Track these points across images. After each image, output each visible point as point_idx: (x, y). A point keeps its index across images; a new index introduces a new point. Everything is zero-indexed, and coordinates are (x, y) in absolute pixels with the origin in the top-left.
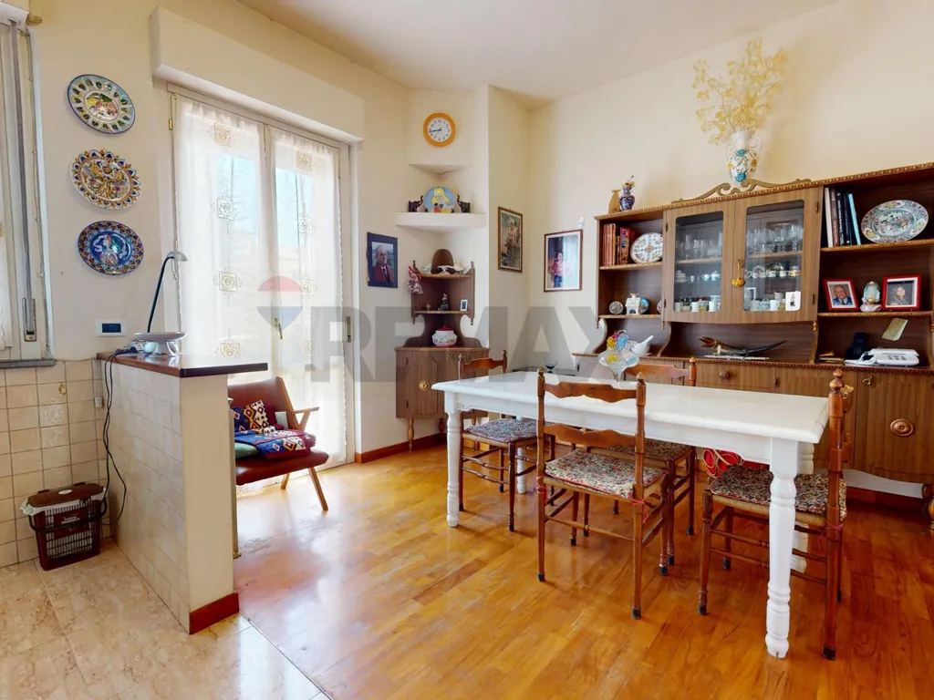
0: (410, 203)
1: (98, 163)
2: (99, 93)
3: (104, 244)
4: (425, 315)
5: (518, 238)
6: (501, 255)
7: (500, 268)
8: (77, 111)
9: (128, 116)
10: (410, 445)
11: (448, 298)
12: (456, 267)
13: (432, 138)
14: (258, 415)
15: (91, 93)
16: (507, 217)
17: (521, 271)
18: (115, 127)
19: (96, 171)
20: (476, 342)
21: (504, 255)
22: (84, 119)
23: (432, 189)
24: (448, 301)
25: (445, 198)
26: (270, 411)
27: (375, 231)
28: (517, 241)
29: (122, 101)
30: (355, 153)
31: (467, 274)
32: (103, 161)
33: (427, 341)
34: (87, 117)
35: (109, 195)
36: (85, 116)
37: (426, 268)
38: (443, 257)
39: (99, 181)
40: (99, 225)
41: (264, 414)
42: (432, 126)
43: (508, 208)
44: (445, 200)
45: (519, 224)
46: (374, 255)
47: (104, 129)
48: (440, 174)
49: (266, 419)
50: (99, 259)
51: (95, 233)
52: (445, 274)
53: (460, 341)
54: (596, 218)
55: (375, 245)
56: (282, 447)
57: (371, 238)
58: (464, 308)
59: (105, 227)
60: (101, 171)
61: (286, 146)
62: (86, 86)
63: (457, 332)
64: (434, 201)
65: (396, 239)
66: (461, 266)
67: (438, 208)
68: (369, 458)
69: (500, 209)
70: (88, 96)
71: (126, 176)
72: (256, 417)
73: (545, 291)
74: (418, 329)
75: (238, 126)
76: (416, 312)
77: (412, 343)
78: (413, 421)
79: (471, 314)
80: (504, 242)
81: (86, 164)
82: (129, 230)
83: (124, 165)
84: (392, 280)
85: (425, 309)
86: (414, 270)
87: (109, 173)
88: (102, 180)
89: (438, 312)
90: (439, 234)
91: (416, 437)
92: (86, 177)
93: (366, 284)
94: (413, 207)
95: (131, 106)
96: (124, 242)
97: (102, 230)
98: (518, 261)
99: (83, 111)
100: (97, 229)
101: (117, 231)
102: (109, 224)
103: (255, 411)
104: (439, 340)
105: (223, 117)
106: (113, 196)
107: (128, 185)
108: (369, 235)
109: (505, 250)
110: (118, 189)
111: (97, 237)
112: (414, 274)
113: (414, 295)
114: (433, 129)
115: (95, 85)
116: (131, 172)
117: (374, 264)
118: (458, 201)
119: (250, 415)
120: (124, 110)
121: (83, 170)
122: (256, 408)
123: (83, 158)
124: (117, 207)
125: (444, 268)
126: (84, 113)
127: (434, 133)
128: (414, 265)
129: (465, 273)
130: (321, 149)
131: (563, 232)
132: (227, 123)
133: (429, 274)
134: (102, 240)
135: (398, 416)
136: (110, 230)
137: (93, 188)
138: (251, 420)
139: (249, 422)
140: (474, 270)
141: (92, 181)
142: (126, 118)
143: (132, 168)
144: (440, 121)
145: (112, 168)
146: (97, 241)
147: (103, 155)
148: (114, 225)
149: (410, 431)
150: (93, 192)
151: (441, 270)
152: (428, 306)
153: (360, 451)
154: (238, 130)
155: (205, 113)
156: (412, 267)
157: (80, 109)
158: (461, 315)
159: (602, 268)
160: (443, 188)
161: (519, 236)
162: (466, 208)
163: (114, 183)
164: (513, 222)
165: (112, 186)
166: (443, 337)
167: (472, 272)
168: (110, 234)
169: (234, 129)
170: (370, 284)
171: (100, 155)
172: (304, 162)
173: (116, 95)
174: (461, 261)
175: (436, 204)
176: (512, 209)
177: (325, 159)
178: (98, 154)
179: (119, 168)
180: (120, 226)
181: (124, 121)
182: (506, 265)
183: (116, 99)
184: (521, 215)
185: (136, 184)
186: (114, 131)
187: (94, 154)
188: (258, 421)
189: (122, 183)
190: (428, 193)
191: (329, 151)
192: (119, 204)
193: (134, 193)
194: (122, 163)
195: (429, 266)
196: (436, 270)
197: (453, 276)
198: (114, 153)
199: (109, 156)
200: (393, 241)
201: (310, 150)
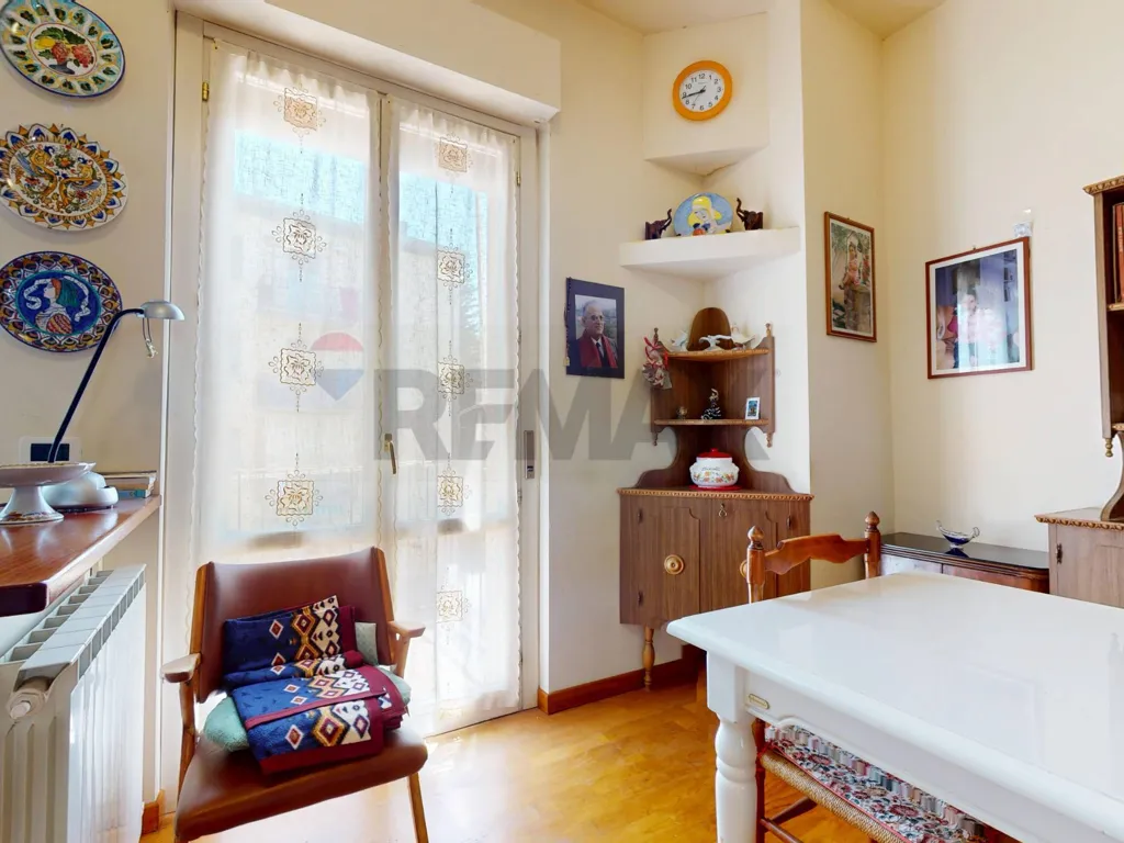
0: (647, 224)
1: (47, 149)
2: (61, 28)
3: (46, 295)
4: (677, 429)
5: (866, 274)
6: (832, 305)
7: (830, 333)
8: (13, 58)
9: (113, 67)
10: (647, 678)
11: (722, 396)
12: (737, 338)
13: (689, 107)
14: (322, 627)
15: (44, 28)
16: (841, 233)
17: (873, 339)
18: (86, 87)
19: (42, 164)
20: (781, 483)
21: (836, 306)
22: (27, 73)
23: (690, 200)
24: (721, 402)
25: (712, 211)
26: (346, 622)
27: (581, 275)
28: (865, 280)
29: (104, 42)
30: (547, 141)
31: (758, 347)
32: (57, 146)
33: (680, 477)
34: (33, 68)
35: (62, 205)
36: (27, 67)
37: (677, 340)
38: (711, 321)
39: (44, 181)
40: (33, 260)
41: (334, 626)
42: (689, 86)
43: (845, 216)
44: (713, 215)
45: (868, 246)
46: (579, 318)
47: (66, 90)
48: (703, 175)
49: (335, 638)
50: (33, 322)
51: (29, 274)
52: (714, 350)
53: (746, 479)
54: (1091, 191)
55: (581, 300)
56: (310, 737)
57: (574, 287)
58: (753, 413)
59: (48, 263)
60: (49, 164)
61: (418, 131)
62: (36, 16)
63: (739, 460)
64: (693, 220)
65: (621, 290)
66: (745, 333)
67: (700, 229)
68: (564, 704)
69: (828, 216)
70: (39, 32)
71: (100, 174)
72: (317, 632)
73: (930, 377)
74: (662, 455)
75: (332, 95)
76: (658, 422)
77: (650, 480)
78: (652, 631)
79: (768, 424)
80: (837, 278)
81: (23, 150)
82: (94, 269)
83: (98, 153)
84: (613, 364)
85: (676, 417)
86: (657, 345)
87: (67, 167)
88: (52, 178)
89: (702, 422)
90: (703, 279)
91: (657, 662)
92: (19, 174)
93: (564, 370)
94: (653, 231)
95: (118, 49)
96: (86, 292)
97: (42, 269)
98: (865, 319)
99: (25, 59)
100: (32, 267)
101: (73, 271)
102: (56, 257)
103: (318, 619)
104: (703, 475)
105: (302, 78)
106: (70, 207)
107: (103, 189)
108: (569, 281)
109: (839, 295)
110: (82, 195)
111: (30, 283)
112: (654, 353)
113: (657, 391)
114: (689, 92)
115: (52, 13)
116: (110, 166)
117: (579, 333)
118: (738, 210)
119: (304, 629)
120: (107, 57)
121: (14, 160)
122: (320, 612)
123: (14, 140)
124: (74, 227)
125: (712, 339)
126: (28, 62)
127: (691, 99)
128: (656, 337)
129: (754, 346)
130: (485, 135)
131: (975, 251)
132: (309, 90)
133: (683, 351)
134: (42, 287)
135: (623, 620)
136: (58, 268)
137: (30, 194)
138: (305, 640)
139: (299, 644)
140: (773, 339)
141: (32, 180)
142: (108, 72)
143: (112, 158)
144: (702, 77)
145: (74, 158)
146: (32, 289)
147: (56, 134)
148: (65, 259)
149: (648, 648)
150: (30, 201)
151: (706, 345)
152: (682, 412)
153: (547, 690)
154: (331, 102)
155: (271, 72)
156: (651, 340)
157: (21, 54)
158: (746, 428)
159: (1116, 307)
160: (710, 196)
161: (869, 270)
162: (754, 221)
163: (74, 184)
164: (856, 243)
165: (70, 189)
166: (711, 470)
167: (768, 344)
168: (54, 276)
169: (323, 102)
170: (570, 371)
171: (51, 136)
172: (452, 159)
173: (92, 32)
174: (746, 324)
175: (696, 225)
176: (852, 219)
177: (492, 152)
178: (46, 132)
179: (87, 157)
180: (77, 261)
181: (104, 76)
182: (842, 325)
183: (94, 39)
184: (871, 231)
185: (117, 186)
186: (83, 93)
187: (38, 133)
188: (318, 642)
189: (91, 185)
190: (681, 206)
191: (499, 140)
192: (79, 223)
193: (113, 203)
194: (93, 149)
195: (684, 337)
196: (695, 344)
197: (730, 352)
198: (78, 132)
199: (69, 136)
200: (616, 293)
201: (464, 138)
